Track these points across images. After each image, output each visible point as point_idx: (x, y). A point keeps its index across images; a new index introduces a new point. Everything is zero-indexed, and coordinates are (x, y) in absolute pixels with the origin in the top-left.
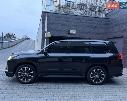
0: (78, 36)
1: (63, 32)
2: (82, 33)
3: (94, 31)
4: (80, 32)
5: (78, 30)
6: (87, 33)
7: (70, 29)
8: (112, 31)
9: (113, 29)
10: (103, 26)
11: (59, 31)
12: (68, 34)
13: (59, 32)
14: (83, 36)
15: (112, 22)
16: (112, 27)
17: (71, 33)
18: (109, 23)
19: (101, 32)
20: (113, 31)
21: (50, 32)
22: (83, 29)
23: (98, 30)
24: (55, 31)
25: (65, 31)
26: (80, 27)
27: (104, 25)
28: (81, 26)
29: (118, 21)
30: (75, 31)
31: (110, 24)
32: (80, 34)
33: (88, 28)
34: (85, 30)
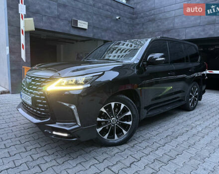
0: (91, 35)
1: (62, 23)
2: (98, 28)
3: (115, 28)
4: (94, 27)
5: (91, 21)
6: (106, 30)
7: (76, 16)
8: (142, 30)
9: (144, 27)
10: (128, 21)
11: (54, 18)
12: (73, 27)
13: (52, 20)
14: (99, 35)
15: (142, 14)
16: (143, 24)
17: (79, 26)
18: (134, 16)
19: (124, 31)
20: (146, 30)
21: (32, 19)
22: (100, 21)
23: (121, 28)
24: (44, 18)
25: (66, 19)
26: (95, 17)
27: (128, 18)
28: (95, 14)
29: (154, 14)
30: (87, 23)
31: (137, 18)
32: (95, 31)
33: (106, 21)
34: (102, 24)
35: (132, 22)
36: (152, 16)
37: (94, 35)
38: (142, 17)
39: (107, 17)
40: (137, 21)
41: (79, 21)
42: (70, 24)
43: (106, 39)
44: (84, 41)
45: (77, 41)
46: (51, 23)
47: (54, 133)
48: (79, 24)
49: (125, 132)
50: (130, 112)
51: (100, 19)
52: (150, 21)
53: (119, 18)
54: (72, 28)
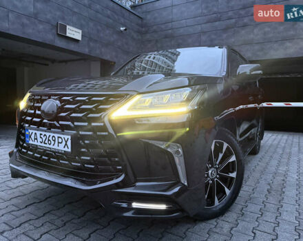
1: (41, 27)
2: (96, 41)
4: (91, 39)
5: (86, 30)
7: (63, 18)
10: (135, 36)
11: (28, 17)
12: (59, 35)
14: (98, 52)
15: (154, 28)
16: (157, 41)
17: (68, 35)
18: (144, 29)
22: (98, 31)
25: (48, 22)
27: (135, 32)
29: (172, 29)
30: (80, 31)
31: (146, 32)
32: (92, 44)
33: (108, 32)
34: (102, 35)
35: (140, 37)
36: (170, 31)
37: (90, 51)
38: (155, 31)
39: (108, 26)
40: (148, 36)
41: (68, 27)
42: (54, 31)
43: (107, 57)
44: (66, 62)
45: (53, 61)
46: (23, 25)
47: (135, 205)
48: (68, 31)
49: (228, 191)
50: (234, 156)
51: (99, 28)
52: (166, 37)
53: (125, 30)
54: (57, 37)
